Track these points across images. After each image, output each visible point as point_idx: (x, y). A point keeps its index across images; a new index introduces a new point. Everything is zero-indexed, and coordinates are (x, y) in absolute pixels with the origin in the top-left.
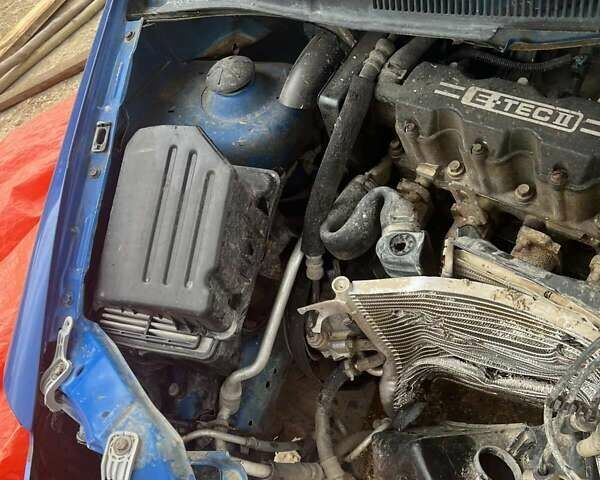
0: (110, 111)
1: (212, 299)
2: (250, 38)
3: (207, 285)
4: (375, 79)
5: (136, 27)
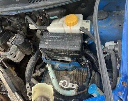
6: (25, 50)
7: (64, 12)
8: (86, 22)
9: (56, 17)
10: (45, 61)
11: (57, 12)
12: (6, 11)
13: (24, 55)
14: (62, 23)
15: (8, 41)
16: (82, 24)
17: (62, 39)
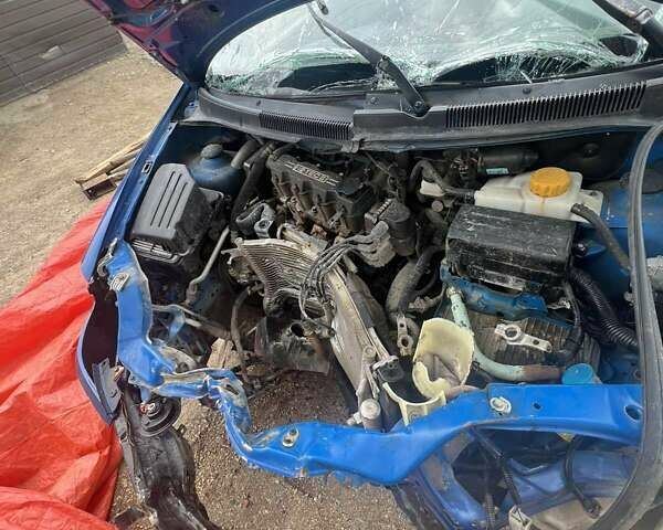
0: (154, 157)
1: (177, 234)
2: (228, 140)
3: (176, 228)
4: (266, 158)
5: (174, 125)
6: (401, 241)
7: (530, 160)
8: (591, 194)
9: (505, 171)
10: (445, 277)
11: (513, 157)
12: (382, 142)
13: (394, 255)
14: (519, 187)
15: (367, 211)
16: (579, 197)
17: (515, 225)
